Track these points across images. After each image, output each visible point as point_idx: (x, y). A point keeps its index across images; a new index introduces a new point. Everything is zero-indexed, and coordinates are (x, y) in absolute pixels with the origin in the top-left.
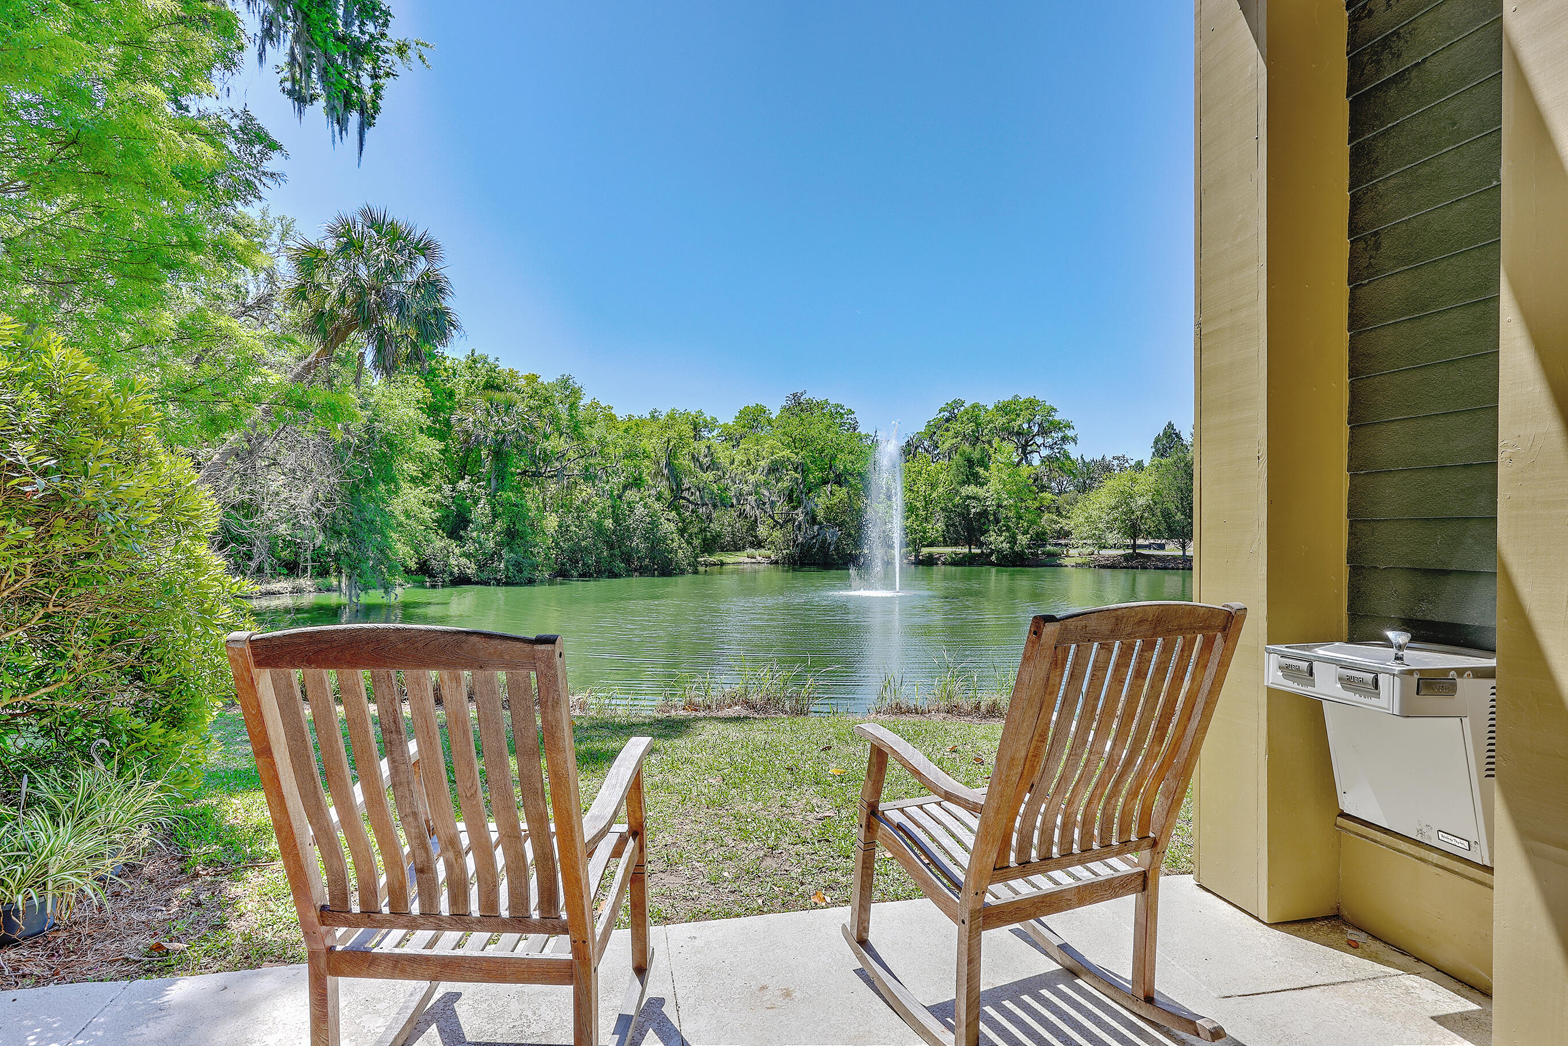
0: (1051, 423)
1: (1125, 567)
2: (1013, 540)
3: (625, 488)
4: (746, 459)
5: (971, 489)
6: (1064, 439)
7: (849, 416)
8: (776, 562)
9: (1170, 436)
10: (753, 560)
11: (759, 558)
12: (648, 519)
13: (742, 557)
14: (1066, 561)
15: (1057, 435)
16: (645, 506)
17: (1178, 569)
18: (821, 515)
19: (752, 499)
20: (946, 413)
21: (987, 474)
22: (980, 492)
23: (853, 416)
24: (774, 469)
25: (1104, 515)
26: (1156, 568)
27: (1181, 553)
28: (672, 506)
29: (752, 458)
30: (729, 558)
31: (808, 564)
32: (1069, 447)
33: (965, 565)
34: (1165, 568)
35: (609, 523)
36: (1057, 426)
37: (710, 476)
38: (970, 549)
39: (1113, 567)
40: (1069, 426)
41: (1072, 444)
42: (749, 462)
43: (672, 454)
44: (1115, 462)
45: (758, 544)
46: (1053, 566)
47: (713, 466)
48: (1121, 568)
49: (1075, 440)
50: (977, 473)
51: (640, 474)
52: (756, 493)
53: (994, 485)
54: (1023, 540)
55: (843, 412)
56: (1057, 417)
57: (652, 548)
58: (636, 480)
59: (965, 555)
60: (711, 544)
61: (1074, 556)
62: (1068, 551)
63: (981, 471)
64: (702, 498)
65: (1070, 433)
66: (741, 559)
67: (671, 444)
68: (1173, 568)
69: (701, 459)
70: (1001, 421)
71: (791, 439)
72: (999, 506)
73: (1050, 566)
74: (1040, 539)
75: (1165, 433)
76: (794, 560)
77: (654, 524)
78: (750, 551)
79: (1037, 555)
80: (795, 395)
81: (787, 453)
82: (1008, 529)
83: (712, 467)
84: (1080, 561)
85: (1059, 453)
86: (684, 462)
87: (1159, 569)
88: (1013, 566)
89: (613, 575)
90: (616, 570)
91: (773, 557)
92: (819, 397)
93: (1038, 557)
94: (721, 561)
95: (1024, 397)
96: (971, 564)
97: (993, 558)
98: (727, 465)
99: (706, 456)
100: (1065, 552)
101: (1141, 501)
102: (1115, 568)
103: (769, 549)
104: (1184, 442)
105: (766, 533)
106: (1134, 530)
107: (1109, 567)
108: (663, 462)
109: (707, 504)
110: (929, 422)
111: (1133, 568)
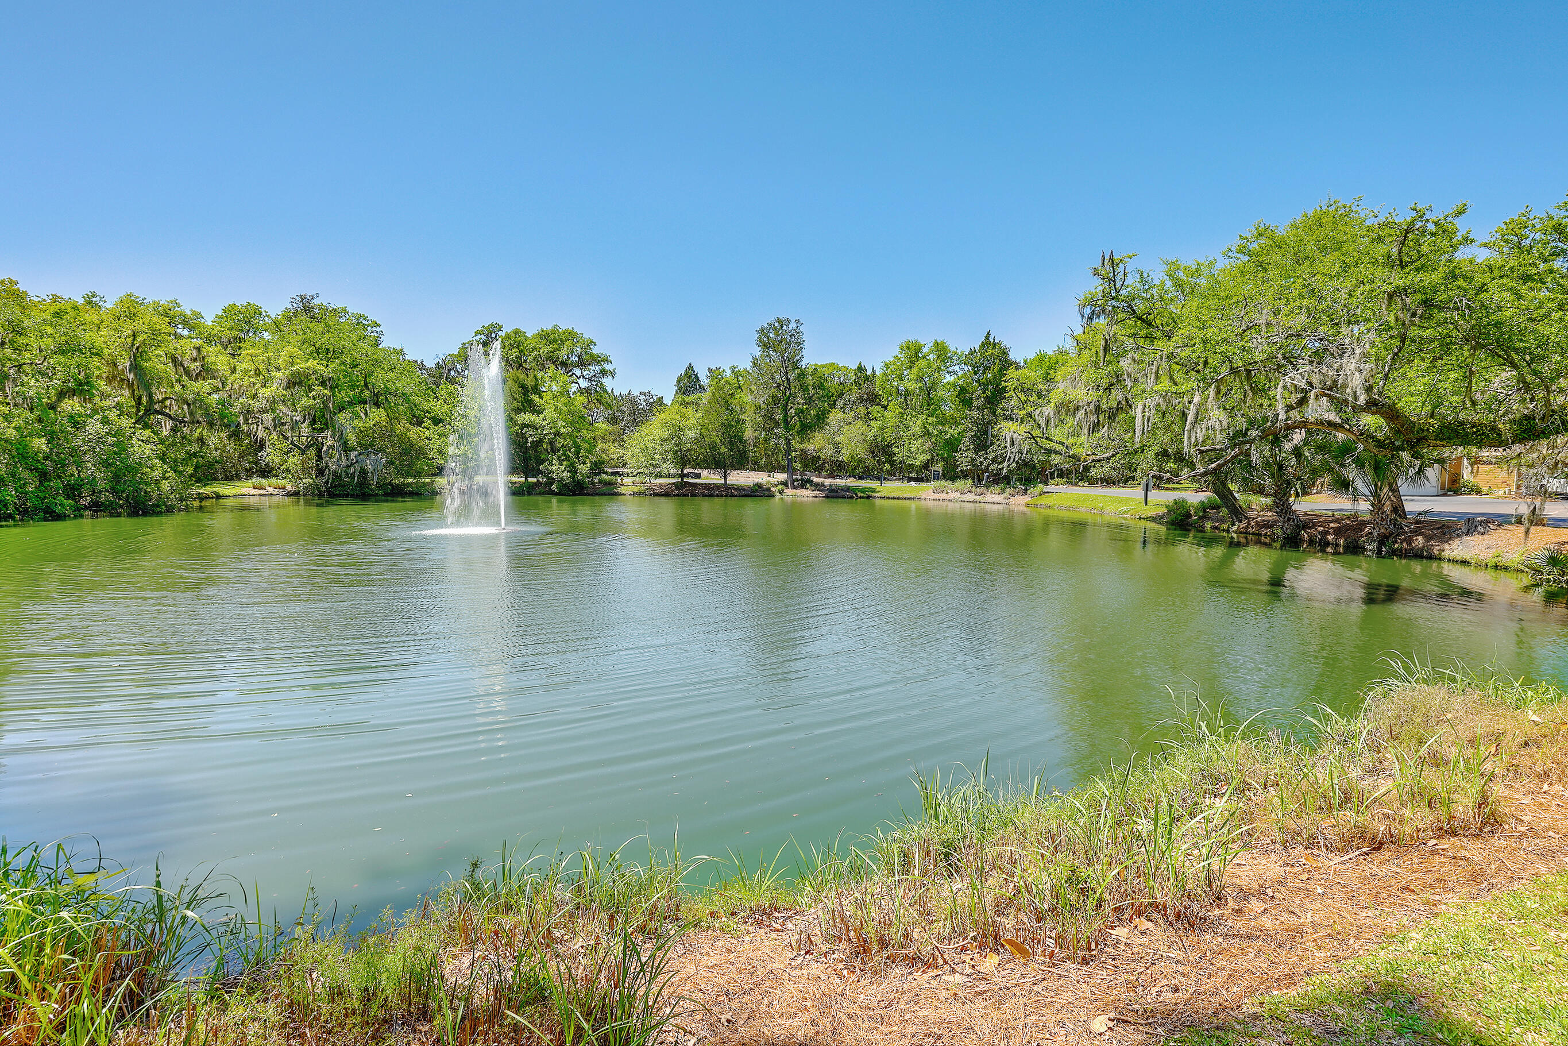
0: (592, 355)
1: (677, 495)
2: (573, 471)
3: (62, 395)
4: (253, 367)
5: (527, 417)
6: (604, 373)
7: (374, 329)
8: (296, 494)
9: (690, 376)
10: (263, 492)
11: (271, 490)
12: (111, 440)
13: (245, 488)
14: (622, 490)
15: (595, 368)
16: (105, 421)
17: (722, 496)
18: (352, 439)
19: (268, 418)
20: (482, 336)
21: (542, 402)
22: (536, 419)
23: (378, 329)
24: (295, 382)
25: (658, 447)
26: (704, 495)
27: (723, 481)
28: (142, 422)
29: (261, 367)
30: (227, 489)
31: (340, 496)
32: (607, 382)
33: (523, 495)
34: (712, 496)
35: (40, 444)
36: (597, 360)
37: (203, 386)
38: (526, 479)
39: (667, 495)
40: (607, 360)
41: (610, 377)
42: (258, 373)
43: (138, 355)
44: (642, 397)
45: (266, 472)
46: (612, 494)
47: (206, 372)
48: (674, 495)
49: (613, 374)
50: (532, 400)
51: (87, 377)
52: (273, 411)
53: (549, 413)
54: (584, 469)
55: (366, 322)
56: (595, 351)
57: (117, 478)
58: (81, 384)
59: (522, 485)
60: (206, 473)
61: (628, 485)
62: (622, 480)
63: (535, 398)
64: (191, 413)
65: (608, 367)
66: (244, 491)
67: (139, 339)
68: (718, 496)
69: (186, 364)
70: (544, 350)
71: (312, 348)
72: (557, 434)
73: (609, 495)
74: (598, 467)
75: (686, 373)
76: (320, 492)
77: (121, 447)
78: (257, 480)
79: (593, 483)
80: (303, 297)
81: (311, 363)
82: (568, 458)
83: (204, 374)
84: (636, 489)
85: (596, 385)
86: (157, 363)
87: (706, 496)
88: (573, 495)
89: (52, 515)
90: (59, 510)
91: (289, 487)
92: (337, 304)
93: (595, 486)
94: (216, 493)
95: (563, 327)
96: (529, 494)
97: (554, 487)
98: (228, 373)
99: (195, 360)
100: (619, 481)
101: (691, 434)
102: (670, 496)
103: (284, 478)
104: (702, 383)
105: (277, 460)
106: (683, 460)
107: (663, 495)
108: (125, 363)
109: (198, 422)
110: (464, 344)
111: (684, 495)
